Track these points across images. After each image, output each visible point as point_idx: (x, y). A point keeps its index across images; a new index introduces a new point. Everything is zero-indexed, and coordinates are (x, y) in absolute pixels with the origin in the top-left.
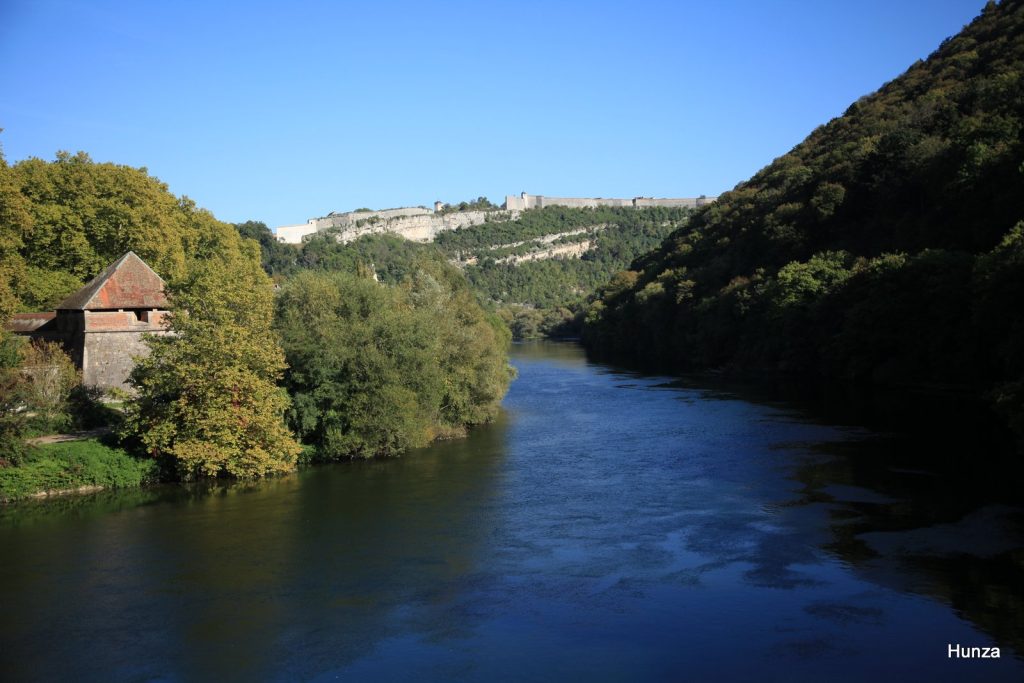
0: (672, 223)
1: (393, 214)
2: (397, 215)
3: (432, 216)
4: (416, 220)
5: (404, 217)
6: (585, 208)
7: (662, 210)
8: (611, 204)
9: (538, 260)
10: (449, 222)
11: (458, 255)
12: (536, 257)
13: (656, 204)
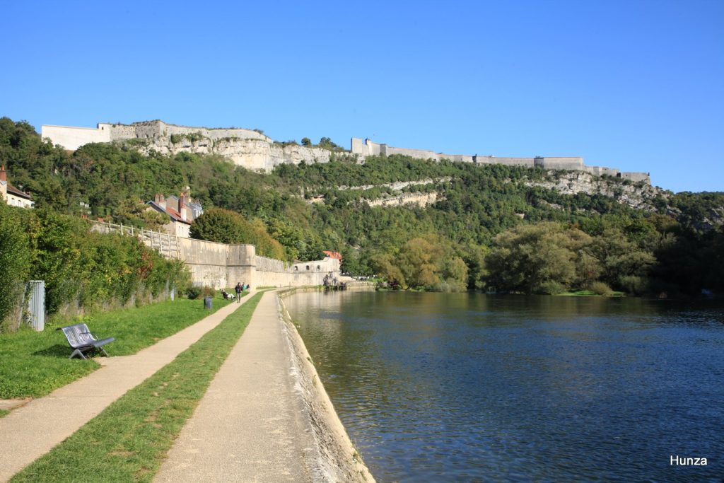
0: (512, 181)
1: (221, 134)
2: (226, 135)
3: (271, 145)
4: (251, 144)
5: (235, 139)
6: (429, 160)
7: (503, 168)
8: (452, 159)
9: (389, 206)
10: (290, 156)
11: (302, 191)
12: (387, 203)
13: (495, 162)
